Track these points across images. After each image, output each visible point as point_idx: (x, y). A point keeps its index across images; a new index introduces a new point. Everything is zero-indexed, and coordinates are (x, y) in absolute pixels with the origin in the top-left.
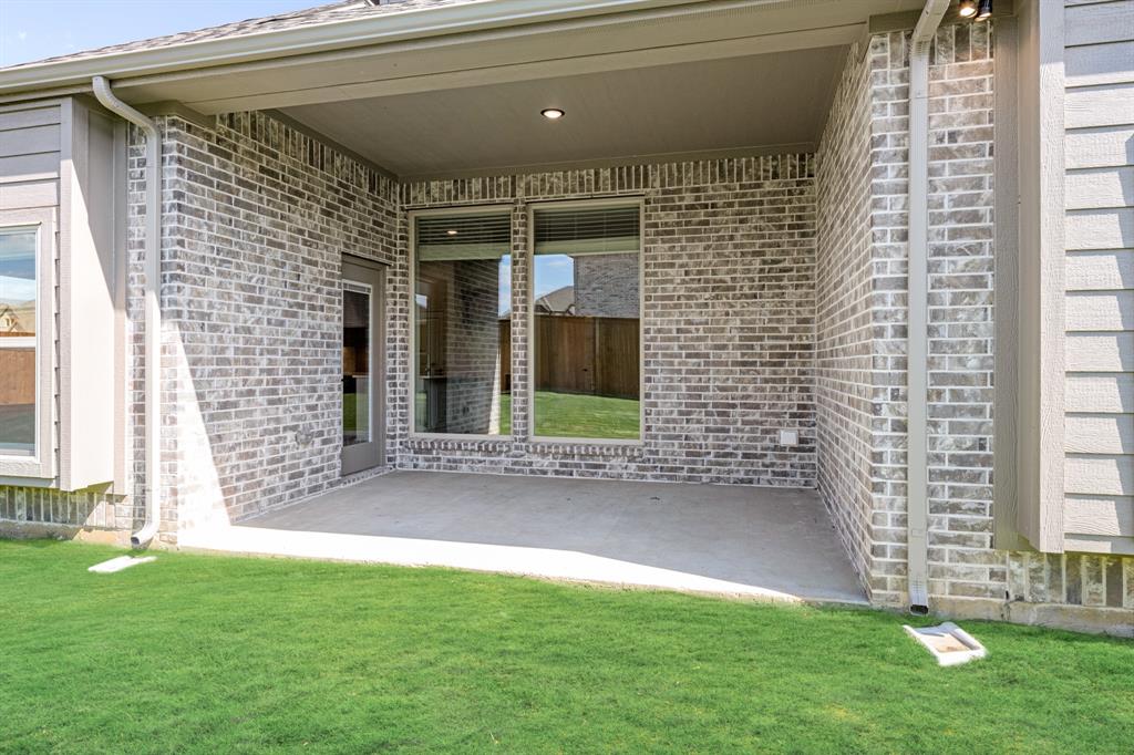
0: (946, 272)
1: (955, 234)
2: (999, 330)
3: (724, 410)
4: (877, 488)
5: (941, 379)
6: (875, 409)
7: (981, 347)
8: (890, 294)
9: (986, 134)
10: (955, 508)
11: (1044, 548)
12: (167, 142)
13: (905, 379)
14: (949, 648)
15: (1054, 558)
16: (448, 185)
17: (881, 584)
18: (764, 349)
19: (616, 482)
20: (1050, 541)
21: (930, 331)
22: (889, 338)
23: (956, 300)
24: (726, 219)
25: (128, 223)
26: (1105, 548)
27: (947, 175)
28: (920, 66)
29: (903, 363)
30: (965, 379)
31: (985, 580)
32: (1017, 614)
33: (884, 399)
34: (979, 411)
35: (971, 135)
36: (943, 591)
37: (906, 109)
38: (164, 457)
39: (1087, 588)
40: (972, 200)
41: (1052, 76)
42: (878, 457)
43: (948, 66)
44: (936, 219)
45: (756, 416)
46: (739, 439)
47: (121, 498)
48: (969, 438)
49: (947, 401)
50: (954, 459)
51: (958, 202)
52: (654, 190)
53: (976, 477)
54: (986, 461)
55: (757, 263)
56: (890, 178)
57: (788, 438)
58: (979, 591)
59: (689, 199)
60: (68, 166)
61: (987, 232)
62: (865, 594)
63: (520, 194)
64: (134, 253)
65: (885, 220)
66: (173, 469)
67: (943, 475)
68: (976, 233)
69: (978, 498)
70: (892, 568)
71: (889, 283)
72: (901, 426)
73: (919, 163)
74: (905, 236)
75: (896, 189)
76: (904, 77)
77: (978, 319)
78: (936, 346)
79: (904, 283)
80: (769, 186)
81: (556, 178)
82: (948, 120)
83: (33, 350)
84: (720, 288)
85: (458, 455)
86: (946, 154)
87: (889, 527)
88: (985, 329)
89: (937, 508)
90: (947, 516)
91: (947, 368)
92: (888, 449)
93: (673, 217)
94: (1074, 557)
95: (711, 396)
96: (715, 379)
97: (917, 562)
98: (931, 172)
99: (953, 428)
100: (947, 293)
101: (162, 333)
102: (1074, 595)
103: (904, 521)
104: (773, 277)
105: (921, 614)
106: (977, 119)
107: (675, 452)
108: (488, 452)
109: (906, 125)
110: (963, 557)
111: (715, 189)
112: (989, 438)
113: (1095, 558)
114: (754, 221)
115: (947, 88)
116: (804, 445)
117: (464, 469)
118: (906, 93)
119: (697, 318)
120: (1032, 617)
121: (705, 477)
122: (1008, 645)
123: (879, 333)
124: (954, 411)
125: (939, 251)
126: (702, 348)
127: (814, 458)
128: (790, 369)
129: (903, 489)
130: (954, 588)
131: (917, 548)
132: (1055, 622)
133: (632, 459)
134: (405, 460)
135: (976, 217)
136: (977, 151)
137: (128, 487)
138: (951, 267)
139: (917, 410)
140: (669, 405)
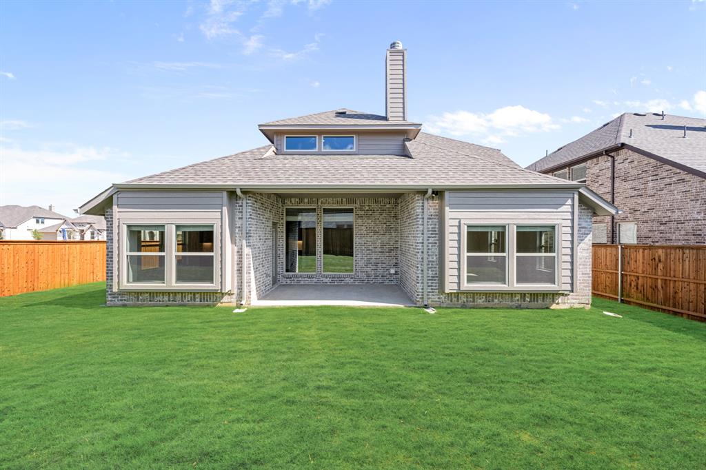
0: (430, 241)
1: (432, 234)
2: (439, 252)
3: (376, 264)
4: (418, 283)
5: (429, 261)
6: (418, 267)
7: (436, 255)
8: (421, 245)
9: (437, 215)
10: (432, 286)
11: (446, 292)
12: (248, 201)
13: (423, 261)
14: (431, 311)
15: (448, 294)
16: (297, 200)
17: (418, 301)
18: (386, 248)
19: (347, 285)
20: (447, 291)
21: (428, 252)
22: (420, 253)
23: (432, 246)
24: (377, 213)
25: (235, 221)
26: (455, 291)
27: (430, 223)
28: (426, 202)
29: (422, 258)
30: (433, 262)
31: (437, 299)
32: (442, 305)
33: (419, 266)
34: (435, 268)
35: (434, 215)
36: (430, 302)
37: (423, 209)
38: (247, 283)
39: (454, 299)
40: (435, 228)
41: (447, 209)
42: (418, 277)
43: (430, 202)
44: (428, 231)
45: (384, 266)
46: (380, 272)
47: (233, 294)
48: (434, 273)
49: (430, 266)
50: (432, 277)
51: (432, 228)
52: (358, 205)
53: (435, 280)
54: (437, 277)
55: (385, 226)
56: (420, 223)
57: (393, 271)
58: (436, 301)
59: (367, 208)
60: (225, 209)
61: (437, 234)
62: (416, 304)
63: (319, 204)
64: (237, 230)
65: (420, 231)
66: (249, 286)
67: (430, 280)
68: (435, 234)
69: (436, 284)
70: (421, 298)
71: (420, 243)
72: (422, 271)
73: (426, 220)
74: (423, 234)
75: (421, 225)
76: (423, 203)
77: (436, 250)
78: (429, 255)
79: (423, 243)
80: (388, 206)
81: (330, 200)
82: (430, 212)
83: (213, 256)
84: (375, 232)
85: (300, 279)
86: (430, 219)
87: (420, 290)
88: (437, 252)
89: (429, 286)
90: (430, 288)
91: (431, 260)
92: (420, 275)
93: (363, 213)
94: (451, 293)
95: (373, 261)
96: (374, 256)
97: (425, 297)
98: (428, 222)
99: (432, 271)
100: (430, 245)
101: (246, 250)
102: (451, 301)
103: (423, 289)
104: (389, 230)
105: (426, 306)
106: (435, 212)
107: (363, 276)
108: (310, 278)
109: (423, 212)
110: (433, 295)
111: (374, 206)
112: (438, 273)
113: (454, 293)
114: (384, 215)
115: (430, 206)
116: (396, 273)
117: (302, 283)
118: (423, 206)
119: (369, 240)
120: (445, 306)
121: (371, 282)
122: (440, 310)
123: (418, 253)
124: (431, 268)
125: (429, 237)
126: (371, 248)
127: (399, 276)
128: (393, 253)
129: (422, 283)
130: (432, 301)
131: (425, 294)
132: (449, 306)
133: (352, 278)
134: (283, 281)
135: (435, 231)
136: (435, 218)
137: (236, 291)
138: (431, 240)
139: (425, 268)
140: (362, 263)
